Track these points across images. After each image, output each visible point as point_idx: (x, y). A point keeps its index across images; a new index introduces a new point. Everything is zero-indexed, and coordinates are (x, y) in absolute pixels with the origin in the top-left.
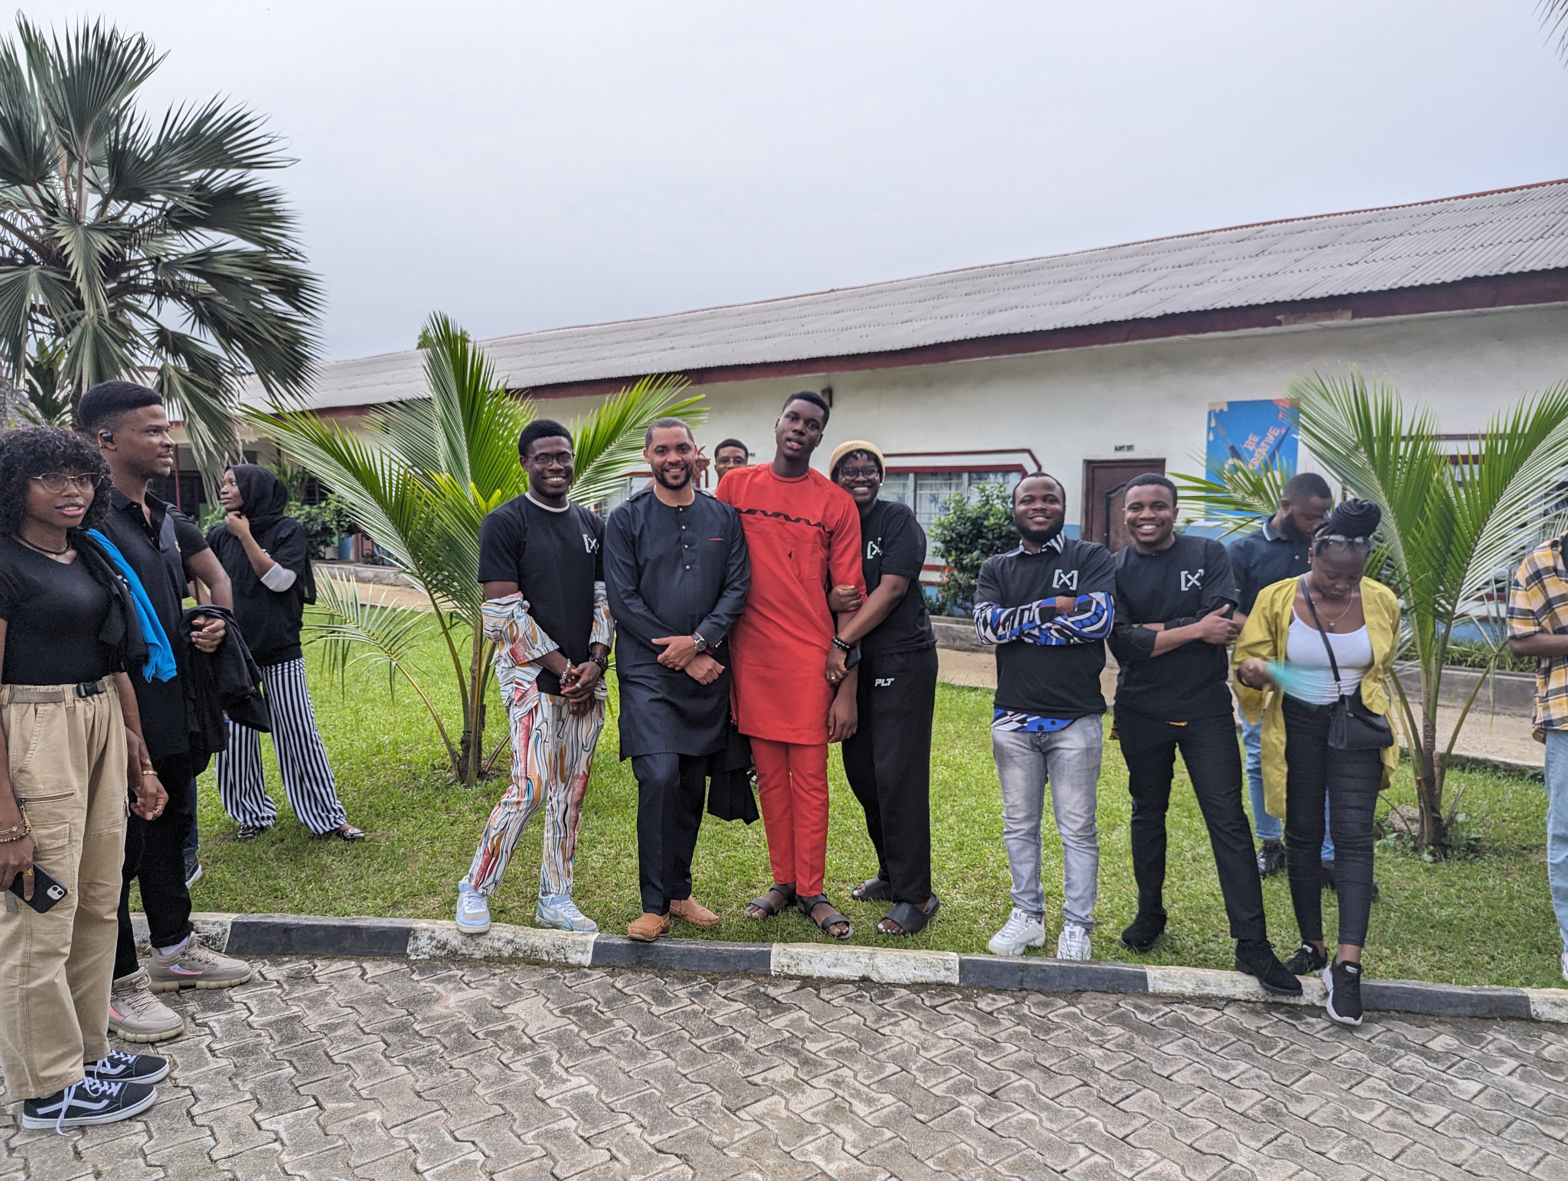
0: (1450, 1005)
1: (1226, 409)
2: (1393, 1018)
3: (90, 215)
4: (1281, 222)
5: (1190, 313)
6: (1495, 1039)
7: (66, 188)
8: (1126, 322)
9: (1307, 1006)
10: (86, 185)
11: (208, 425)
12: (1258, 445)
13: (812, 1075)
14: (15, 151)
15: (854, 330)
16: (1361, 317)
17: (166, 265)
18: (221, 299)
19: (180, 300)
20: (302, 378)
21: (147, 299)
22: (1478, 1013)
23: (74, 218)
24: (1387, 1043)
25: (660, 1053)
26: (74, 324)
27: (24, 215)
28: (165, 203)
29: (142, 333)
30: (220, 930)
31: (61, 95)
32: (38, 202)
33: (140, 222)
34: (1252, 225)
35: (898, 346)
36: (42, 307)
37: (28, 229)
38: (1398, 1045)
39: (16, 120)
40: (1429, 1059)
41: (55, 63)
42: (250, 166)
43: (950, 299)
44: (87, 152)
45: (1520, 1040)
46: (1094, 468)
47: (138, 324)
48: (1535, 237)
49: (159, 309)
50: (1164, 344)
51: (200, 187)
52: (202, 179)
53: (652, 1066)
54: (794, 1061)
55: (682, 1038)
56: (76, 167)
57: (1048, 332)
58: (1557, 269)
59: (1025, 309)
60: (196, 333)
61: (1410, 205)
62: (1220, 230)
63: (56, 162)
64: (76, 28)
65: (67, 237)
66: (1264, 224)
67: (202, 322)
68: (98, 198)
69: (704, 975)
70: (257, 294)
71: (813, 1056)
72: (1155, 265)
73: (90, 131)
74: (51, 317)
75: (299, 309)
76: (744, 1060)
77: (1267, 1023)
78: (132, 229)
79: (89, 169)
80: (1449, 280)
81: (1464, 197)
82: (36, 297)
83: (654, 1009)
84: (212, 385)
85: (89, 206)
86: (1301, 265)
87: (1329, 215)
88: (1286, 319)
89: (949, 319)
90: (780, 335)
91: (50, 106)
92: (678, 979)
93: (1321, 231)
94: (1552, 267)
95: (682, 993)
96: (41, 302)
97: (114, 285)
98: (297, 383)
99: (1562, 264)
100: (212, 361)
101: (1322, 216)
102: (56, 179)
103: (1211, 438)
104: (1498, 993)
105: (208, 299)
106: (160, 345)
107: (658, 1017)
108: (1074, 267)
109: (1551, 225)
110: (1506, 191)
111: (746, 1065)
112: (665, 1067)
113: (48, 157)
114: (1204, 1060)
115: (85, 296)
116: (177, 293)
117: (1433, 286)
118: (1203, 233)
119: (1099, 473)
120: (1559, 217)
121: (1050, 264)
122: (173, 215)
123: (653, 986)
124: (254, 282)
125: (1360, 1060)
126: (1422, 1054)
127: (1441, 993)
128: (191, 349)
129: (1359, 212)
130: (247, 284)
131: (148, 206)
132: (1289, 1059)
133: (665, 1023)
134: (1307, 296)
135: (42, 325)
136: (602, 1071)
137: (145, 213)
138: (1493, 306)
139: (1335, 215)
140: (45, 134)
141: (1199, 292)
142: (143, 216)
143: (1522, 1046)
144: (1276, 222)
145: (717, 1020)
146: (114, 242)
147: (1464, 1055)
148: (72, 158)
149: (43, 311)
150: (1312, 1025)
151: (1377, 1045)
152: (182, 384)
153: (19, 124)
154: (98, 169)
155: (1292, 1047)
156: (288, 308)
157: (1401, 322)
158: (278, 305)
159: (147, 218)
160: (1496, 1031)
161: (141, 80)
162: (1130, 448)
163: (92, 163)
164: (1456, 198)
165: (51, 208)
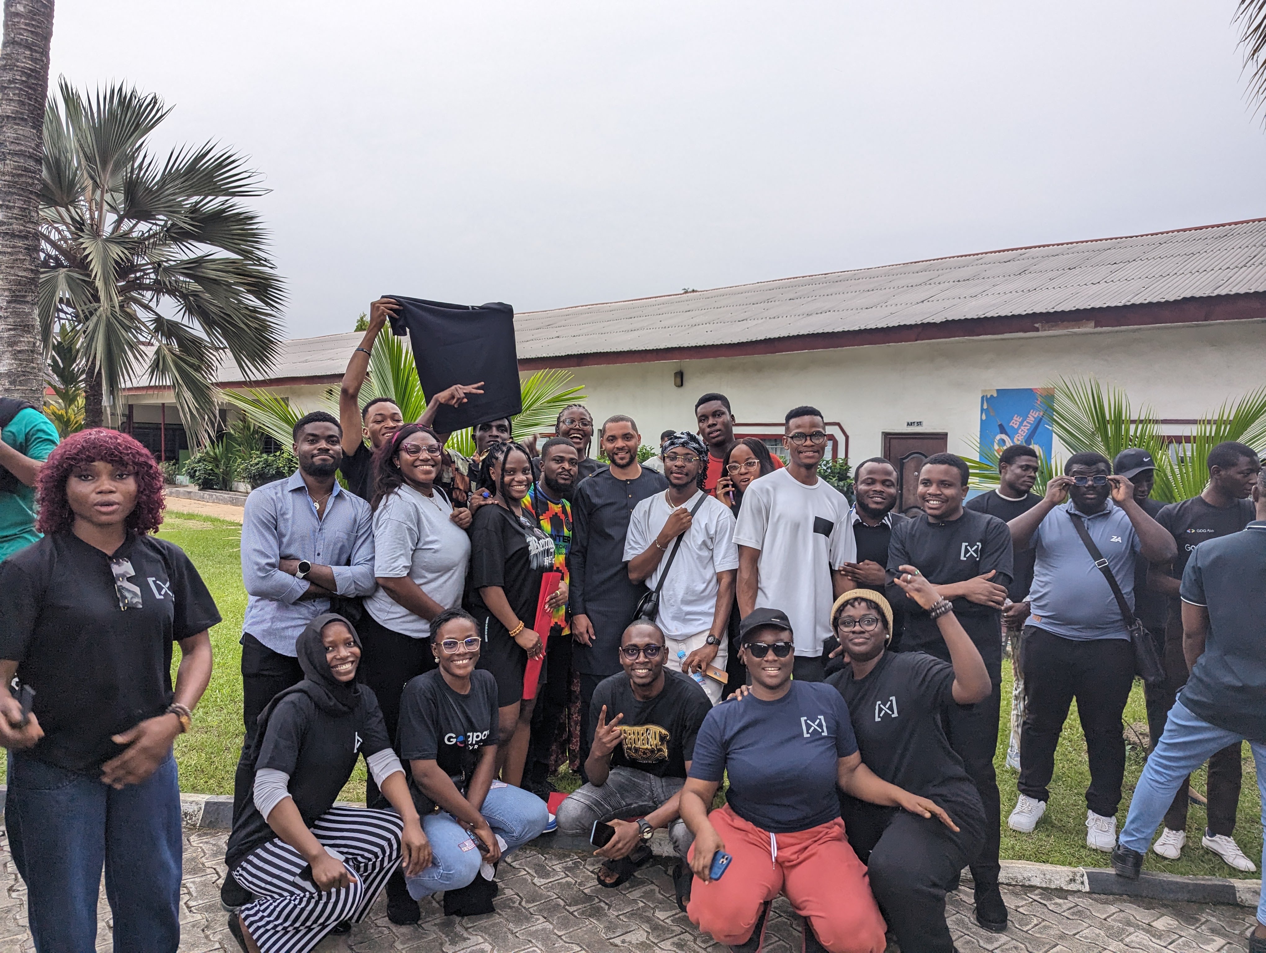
0: (1171, 891)
1: (995, 395)
2: (1125, 901)
3: (107, 229)
4: (1039, 247)
5: (966, 320)
6: (1207, 921)
7: (90, 210)
8: (916, 325)
9: (1056, 889)
10: (106, 207)
11: (193, 394)
12: (1021, 423)
13: (661, 938)
14: (53, 180)
15: (701, 326)
16: (1102, 327)
17: (166, 269)
18: (207, 296)
19: (175, 296)
20: (267, 357)
21: (148, 294)
22: (1194, 899)
23: (96, 233)
24: (1120, 921)
25: (540, 917)
26: (91, 314)
27: (57, 229)
28: (166, 222)
29: (143, 320)
30: (196, 808)
31: (90, 139)
32: (69, 221)
33: (146, 235)
34: (1017, 249)
35: (736, 341)
36: (68, 299)
37: (59, 240)
38: (1129, 924)
39: (55, 157)
40: (1153, 936)
41: (86, 113)
42: (234, 194)
43: (777, 303)
44: (108, 181)
45: (1228, 922)
46: (890, 439)
47: (142, 314)
48: (1240, 266)
49: (158, 301)
50: (946, 343)
51: (195, 209)
52: (197, 203)
53: (534, 928)
54: (646, 927)
55: (559, 905)
56: (99, 192)
57: (854, 332)
58: (1256, 293)
59: (836, 312)
60: (185, 321)
61: (1142, 236)
62: (991, 252)
63: (84, 189)
64: (104, 89)
65: (91, 248)
66: (1026, 248)
67: (191, 313)
68: (115, 217)
69: (576, 853)
70: (237, 293)
71: (661, 923)
72: (937, 280)
73: (110, 167)
74: (74, 308)
75: (267, 304)
76: (607, 924)
77: (1024, 902)
78: (141, 241)
79: (109, 194)
80: (1172, 299)
81: (1185, 230)
82: (63, 292)
83: (536, 880)
84: (195, 361)
85: (107, 224)
86: (1055, 283)
87: (1077, 243)
88: (1042, 327)
89: (776, 319)
90: (642, 328)
91: (81, 145)
92: (555, 855)
93: (1071, 255)
94: (1252, 291)
95: (558, 868)
96: (67, 296)
97: (123, 283)
98: (263, 361)
99: (1261, 289)
100: (196, 342)
101: (1072, 243)
102: (83, 202)
103: (984, 417)
104: (1209, 883)
105: (195, 295)
106: (157, 330)
107: (539, 887)
108: (876, 279)
109: (1253, 255)
110: (1218, 226)
111: (608, 929)
112: (544, 929)
113: (78, 186)
114: (972, 933)
115: (102, 294)
116: (172, 292)
117: (1158, 303)
118: (977, 254)
119: (894, 442)
120: (1259, 249)
121: (855, 276)
122: (172, 230)
123: (536, 861)
124: (234, 284)
125: (1098, 935)
126: (1148, 931)
127: (1164, 881)
128: (182, 333)
129: (1101, 240)
130: (229, 285)
131: (153, 224)
132: (1040, 933)
133: (544, 892)
134: (1059, 309)
135: (66, 313)
136: (495, 932)
137: (151, 229)
138: (1205, 320)
139: (1082, 242)
140: (77, 169)
141: (974, 303)
142: (148, 231)
143: (1230, 927)
144: (1035, 247)
145: (586, 891)
146: (126, 252)
147: (1182, 934)
148: (96, 186)
149: (68, 304)
150: (1060, 905)
151: (1112, 923)
152: (174, 362)
153: (57, 161)
154: (115, 194)
155: (1043, 924)
156: (258, 303)
157: (1134, 331)
158: (252, 301)
159: (151, 232)
160: (1208, 914)
161: (152, 127)
162: (919, 424)
163: (111, 190)
164: (1178, 231)
165: (79, 225)
